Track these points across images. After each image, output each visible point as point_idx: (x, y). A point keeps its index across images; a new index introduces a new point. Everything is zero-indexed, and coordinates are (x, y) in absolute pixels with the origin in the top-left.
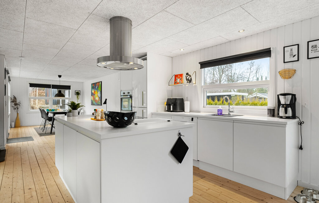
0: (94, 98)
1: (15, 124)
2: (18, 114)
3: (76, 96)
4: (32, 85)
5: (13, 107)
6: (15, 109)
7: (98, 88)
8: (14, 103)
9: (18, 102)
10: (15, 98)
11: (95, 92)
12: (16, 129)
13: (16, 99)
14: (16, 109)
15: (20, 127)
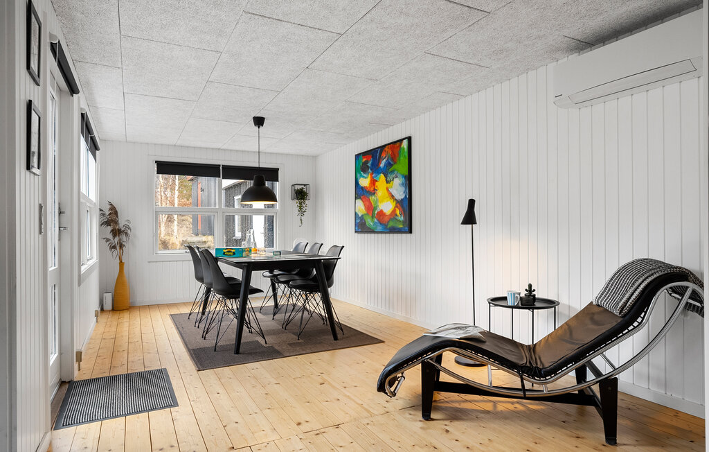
0: (370, 208)
1: (113, 300)
2: (121, 263)
3: (296, 203)
4: (165, 168)
5: (108, 240)
6: (114, 247)
7: (389, 165)
8: (109, 228)
9: (122, 223)
10: (114, 211)
11: (373, 182)
12: (116, 316)
13: (116, 213)
14: (118, 247)
15: (130, 308)
